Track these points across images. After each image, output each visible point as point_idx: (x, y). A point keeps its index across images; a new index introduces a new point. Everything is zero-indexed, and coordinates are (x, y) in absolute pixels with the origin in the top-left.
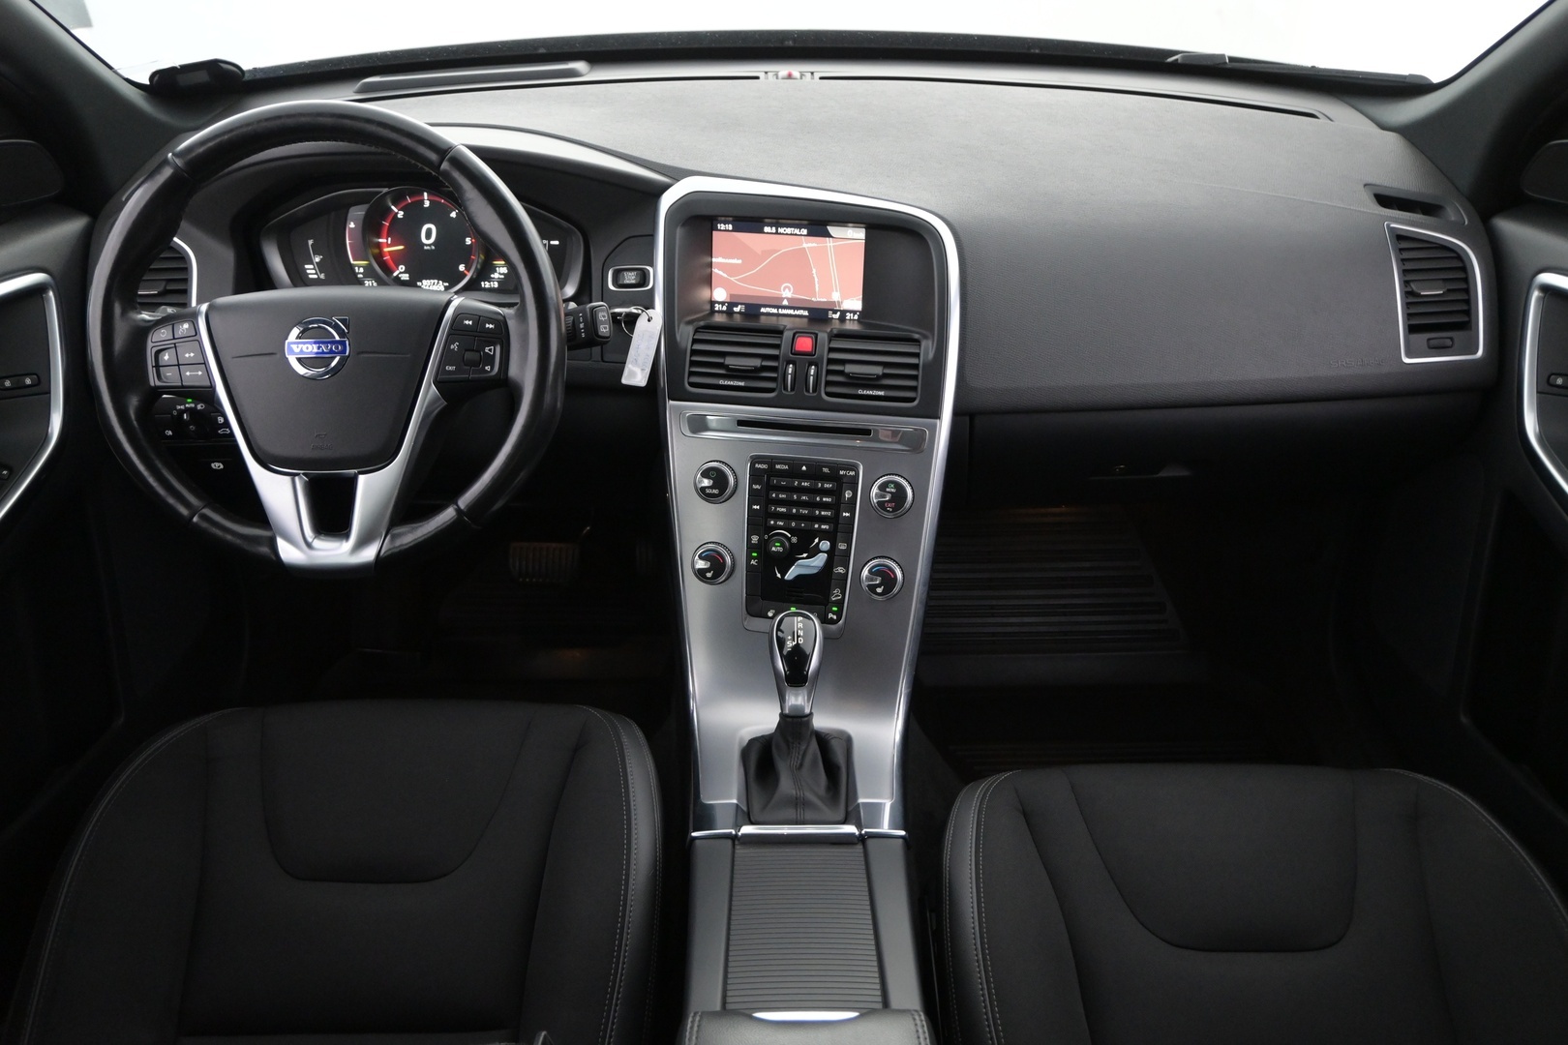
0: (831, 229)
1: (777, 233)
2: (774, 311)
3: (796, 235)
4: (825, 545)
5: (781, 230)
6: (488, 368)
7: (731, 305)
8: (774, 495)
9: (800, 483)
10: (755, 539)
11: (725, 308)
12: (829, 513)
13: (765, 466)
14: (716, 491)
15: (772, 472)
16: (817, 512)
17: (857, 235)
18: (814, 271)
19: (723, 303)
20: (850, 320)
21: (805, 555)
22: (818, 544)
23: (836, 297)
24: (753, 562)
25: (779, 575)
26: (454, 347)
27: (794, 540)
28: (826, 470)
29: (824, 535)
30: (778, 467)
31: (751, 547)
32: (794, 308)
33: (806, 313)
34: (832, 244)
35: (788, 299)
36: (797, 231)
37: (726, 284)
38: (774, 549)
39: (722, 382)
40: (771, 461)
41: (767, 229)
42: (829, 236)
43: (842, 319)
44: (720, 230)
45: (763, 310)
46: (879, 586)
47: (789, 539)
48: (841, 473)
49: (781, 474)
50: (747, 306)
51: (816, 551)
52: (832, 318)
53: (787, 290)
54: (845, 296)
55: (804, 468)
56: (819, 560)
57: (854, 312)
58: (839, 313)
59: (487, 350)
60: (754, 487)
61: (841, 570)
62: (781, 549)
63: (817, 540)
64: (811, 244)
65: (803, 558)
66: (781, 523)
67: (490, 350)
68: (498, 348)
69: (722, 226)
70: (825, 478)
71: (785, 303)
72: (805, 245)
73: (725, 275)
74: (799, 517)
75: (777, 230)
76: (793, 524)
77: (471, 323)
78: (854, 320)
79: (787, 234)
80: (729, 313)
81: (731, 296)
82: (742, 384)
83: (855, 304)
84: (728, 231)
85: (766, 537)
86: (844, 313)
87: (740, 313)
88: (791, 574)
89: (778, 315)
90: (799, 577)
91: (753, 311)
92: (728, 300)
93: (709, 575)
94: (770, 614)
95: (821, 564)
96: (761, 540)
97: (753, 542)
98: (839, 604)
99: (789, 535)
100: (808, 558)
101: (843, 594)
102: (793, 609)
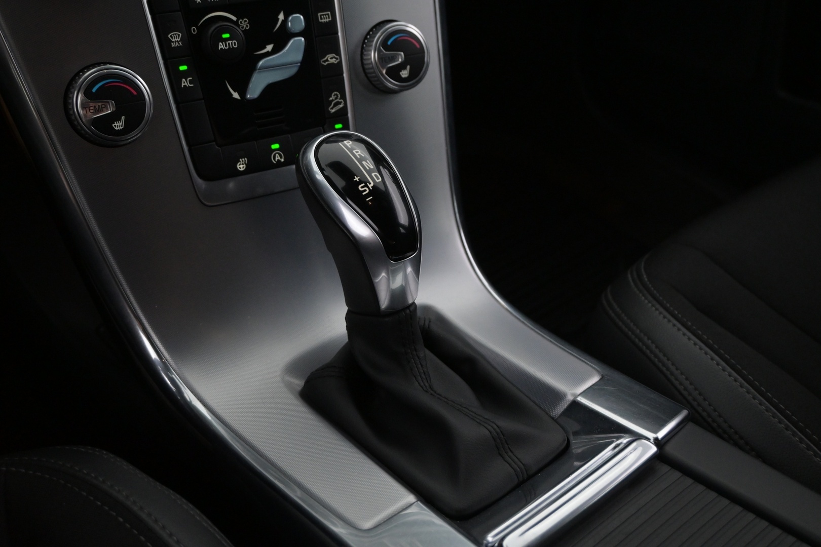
4: (297, 21)
10: (176, 39)
21: (269, 48)
22: (285, 22)
24: (185, 83)
25: (236, 95)
27: (244, 24)
31: (171, 57)
38: (221, 46)
46: (402, 67)
47: (236, 24)
51: (281, 39)
56: (295, 50)
61: (331, 59)
62: (234, 44)
63: (281, 17)
65: (268, 54)
85: (194, 30)
88: (256, 87)
90: (271, 89)
93: (118, 125)
94: (241, 167)
95: (299, 57)
96: (189, 39)
97: (173, 45)
98: (341, 116)
99: (234, 18)
100: (274, 51)
101: (344, 97)
102: (275, 146)
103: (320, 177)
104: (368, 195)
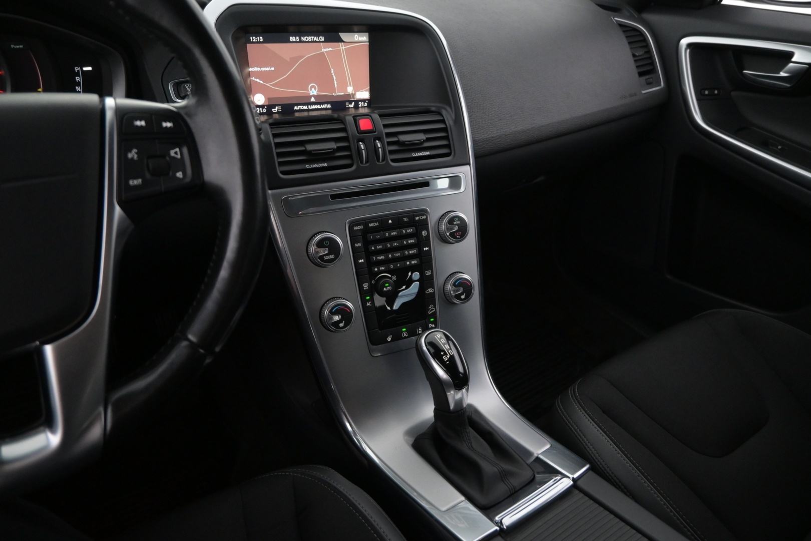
0: (343, 36)
1: (301, 41)
2: (305, 107)
3: (316, 42)
4: (416, 276)
5: (304, 39)
6: (179, 175)
7: (270, 107)
8: (373, 248)
9: (390, 234)
10: (366, 286)
11: (265, 111)
12: (415, 251)
13: (361, 227)
14: (332, 257)
15: (367, 231)
16: (407, 253)
17: (362, 38)
18: (332, 72)
19: (262, 106)
20: (362, 107)
21: (404, 287)
22: (411, 276)
23: (350, 90)
24: (368, 304)
25: (389, 308)
26: (133, 154)
27: (394, 278)
28: (406, 219)
29: (413, 269)
30: (371, 225)
31: (363, 293)
32: (320, 103)
33: (329, 106)
34: (344, 48)
35: (314, 96)
36: (316, 39)
37: (262, 90)
38: (385, 289)
39: (308, 166)
40: (365, 222)
41: (292, 39)
42: (342, 41)
43: (356, 107)
44: (253, 43)
45: (296, 108)
46: (462, 294)
47: (390, 278)
48: (417, 218)
49: (375, 230)
50: (283, 106)
51: (409, 283)
52: (349, 108)
53: (313, 89)
54: (357, 89)
55: (390, 221)
56: (415, 288)
57: (364, 101)
58: (353, 103)
59: (172, 153)
60: (357, 245)
61: (430, 291)
62: (390, 288)
63: (410, 274)
64: (327, 49)
65: (403, 290)
66: (383, 268)
67: (176, 153)
68: (185, 150)
69: (254, 39)
70: (407, 225)
71: (313, 99)
72: (323, 50)
73: (261, 82)
74: (394, 260)
75: (300, 39)
76: (392, 266)
77: (143, 123)
78: (364, 107)
79: (308, 42)
80: (269, 113)
81: (269, 99)
82: (325, 165)
83: (364, 94)
84: (260, 42)
85: (373, 282)
86: (357, 102)
87: (278, 112)
88: (397, 304)
89: (308, 110)
90: (404, 305)
91: (288, 109)
92: (267, 104)
93: (341, 325)
94: (389, 339)
95: (416, 290)
96: (371, 286)
97: (365, 289)
98: (434, 315)
99: (390, 276)
100: (406, 289)
101: (435, 307)
102: (404, 330)
103: (425, 348)
104: (447, 361)
